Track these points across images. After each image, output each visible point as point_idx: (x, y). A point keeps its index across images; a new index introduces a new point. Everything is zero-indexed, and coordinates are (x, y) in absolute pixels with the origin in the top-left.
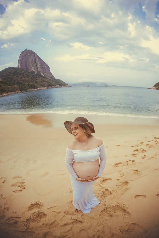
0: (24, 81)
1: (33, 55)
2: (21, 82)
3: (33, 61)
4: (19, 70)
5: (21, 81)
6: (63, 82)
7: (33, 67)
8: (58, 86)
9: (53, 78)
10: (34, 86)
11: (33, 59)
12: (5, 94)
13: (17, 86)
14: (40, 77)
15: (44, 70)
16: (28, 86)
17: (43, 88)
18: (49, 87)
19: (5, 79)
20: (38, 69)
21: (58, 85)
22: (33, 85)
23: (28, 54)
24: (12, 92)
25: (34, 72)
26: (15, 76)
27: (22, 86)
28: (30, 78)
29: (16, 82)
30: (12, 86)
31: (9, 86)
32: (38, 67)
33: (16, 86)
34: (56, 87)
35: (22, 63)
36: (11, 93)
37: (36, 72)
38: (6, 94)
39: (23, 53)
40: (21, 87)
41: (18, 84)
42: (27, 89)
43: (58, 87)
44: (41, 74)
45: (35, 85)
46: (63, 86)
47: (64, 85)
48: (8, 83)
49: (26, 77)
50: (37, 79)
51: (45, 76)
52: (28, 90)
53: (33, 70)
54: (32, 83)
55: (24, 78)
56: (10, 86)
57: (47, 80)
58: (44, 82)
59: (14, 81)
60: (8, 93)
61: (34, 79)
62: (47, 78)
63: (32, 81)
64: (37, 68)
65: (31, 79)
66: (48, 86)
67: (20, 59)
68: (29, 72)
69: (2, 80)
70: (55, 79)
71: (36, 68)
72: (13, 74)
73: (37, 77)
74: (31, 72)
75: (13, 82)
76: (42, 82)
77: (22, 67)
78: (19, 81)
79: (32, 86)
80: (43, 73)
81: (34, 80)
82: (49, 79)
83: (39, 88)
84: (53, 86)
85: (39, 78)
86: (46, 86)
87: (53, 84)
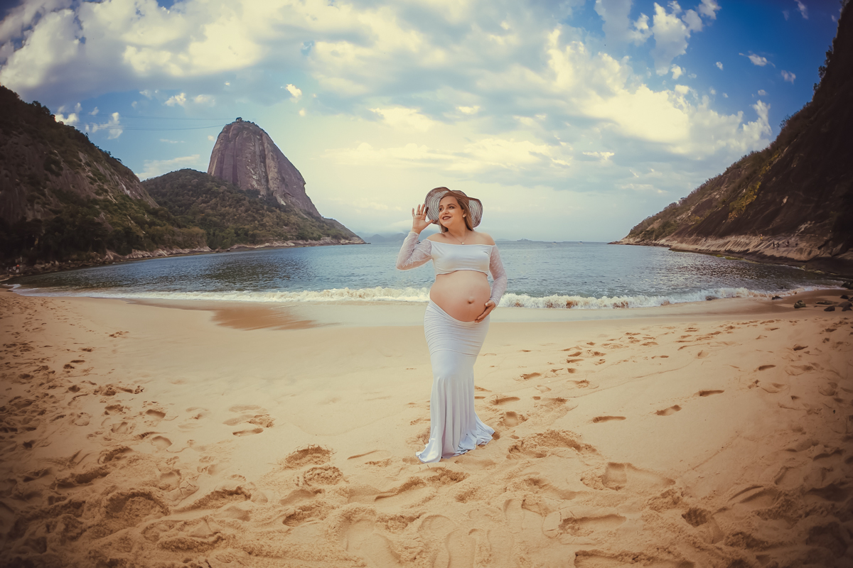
0: (223, 215)
1: (259, 140)
2: (214, 219)
3: (257, 157)
4: (213, 181)
5: (215, 216)
6: (343, 227)
7: (254, 177)
8: (328, 239)
9: (315, 214)
10: (254, 236)
11: (257, 149)
12: (161, 252)
13: (202, 231)
14: (274, 208)
15: (287, 185)
16: (236, 233)
17: (281, 245)
18: (300, 242)
19: (165, 203)
20: (271, 182)
21: (328, 236)
22: (251, 232)
23: (245, 136)
24: (182, 248)
25: (257, 192)
26: (198, 198)
27: (217, 232)
28: (243, 208)
29: (200, 216)
30: (184, 230)
31: (176, 229)
32: (269, 178)
33: (197, 229)
34: (321, 242)
35: (221, 162)
36: (181, 250)
37: (262, 193)
38: (164, 253)
39: (228, 128)
40: (214, 234)
41: (204, 223)
42: (232, 245)
43: (328, 244)
44: (276, 200)
45: (258, 232)
46: (342, 241)
47: (346, 238)
48: (173, 216)
49: (230, 206)
50: (263, 215)
51: (288, 206)
52: (235, 247)
53: (252, 186)
54: (246, 227)
55: (223, 209)
56: (179, 227)
57: (293, 219)
58: (286, 226)
59: (194, 214)
60: (171, 248)
61: (254, 214)
62: (296, 214)
63: (249, 218)
64: (267, 181)
65: (246, 211)
66: (298, 239)
67: (218, 146)
68: (241, 191)
69: (158, 207)
70: (318, 218)
71: (263, 181)
72: (191, 193)
73: (265, 207)
74: (249, 191)
75: (190, 217)
76: (278, 224)
77: (221, 173)
78: (208, 215)
79: (246, 234)
80: (285, 196)
81: (256, 216)
82: (302, 218)
83: (267, 244)
84: (311, 239)
85: (271, 211)
86: (291, 239)
87: (312, 234)
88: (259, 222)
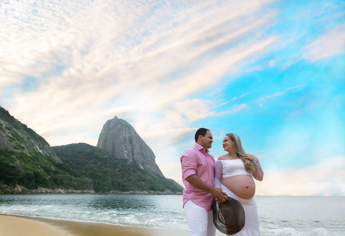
0: (105, 172)
1: (128, 130)
2: (99, 174)
3: (127, 140)
4: (99, 152)
5: (100, 172)
7: (125, 151)
8: (169, 191)
9: (161, 176)
10: (123, 186)
11: (127, 136)
12: (60, 190)
13: (91, 180)
14: (136, 170)
15: (144, 158)
16: (112, 183)
17: (140, 193)
18: (152, 192)
19: (67, 161)
20: (135, 155)
21: (169, 189)
22: (121, 184)
23: (119, 127)
24: (76, 190)
25: (126, 160)
26: (90, 160)
27: (100, 182)
28: (118, 169)
29: (90, 172)
30: (79, 179)
31: (73, 177)
32: (134, 153)
33: (87, 179)
34: (165, 192)
35: (105, 141)
36: (74, 191)
37: (130, 161)
38: (62, 191)
39: (109, 122)
40: (98, 183)
41: (93, 176)
42: (109, 190)
43: (168, 194)
44: (138, 166)
45: (126, 184)
46: (178, 193)
48: (72, 169)
49: (110, 167)
50: (130, 174)
51: (145, 170)
52: (111, 192)
53: (124, 157)
54: (119, 180)
55: (105, 169)
56: (75, 176)
57: (148, 177)
58: (143, 181)
59: (86, 170)
60: (68, 189)
61: (124, 173)
62: (150, 175)
63: (121, 175)
64: (133, 154)
65: (120, 171)
66: (150, 190)
67: (104, 132)
68: (117, 159)
69: (61, 162)
70: (163, 178)
71: (130, 154)
72: (85, 157)
73: (131, 169)
74: (121, 159)
75: (83, 171)
76: (138, 180)
77: (105, 147)
78: (95, 171)
79: (119, 185)
80: (143, 164)
81: (126, 174)
82: (153, 177)
83: (131, 192)
84: (158, 190)
85: (135, 172)
86: (146, 190)
87: (159, 187)
88: (127, 178)
